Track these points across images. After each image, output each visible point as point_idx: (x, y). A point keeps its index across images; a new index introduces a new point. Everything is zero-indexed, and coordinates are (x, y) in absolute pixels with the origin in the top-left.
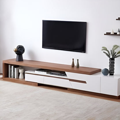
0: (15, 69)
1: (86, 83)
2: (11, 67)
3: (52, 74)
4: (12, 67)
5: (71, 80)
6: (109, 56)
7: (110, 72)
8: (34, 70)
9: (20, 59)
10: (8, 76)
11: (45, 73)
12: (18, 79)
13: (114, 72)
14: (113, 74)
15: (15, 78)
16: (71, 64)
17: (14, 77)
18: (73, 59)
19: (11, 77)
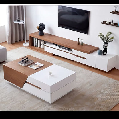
0: (38, 40)
1: (86, 59)
2: (35, 39)
4: (36, 39)
5: (75, 55)
6: (104, 41)
7: (103, 53)
10: (33, 45)
11: (58, 47)
12: (40, 49)
14: (106, 54)
15: (38, 47)
18: (79, 39)
19: (35, 46)
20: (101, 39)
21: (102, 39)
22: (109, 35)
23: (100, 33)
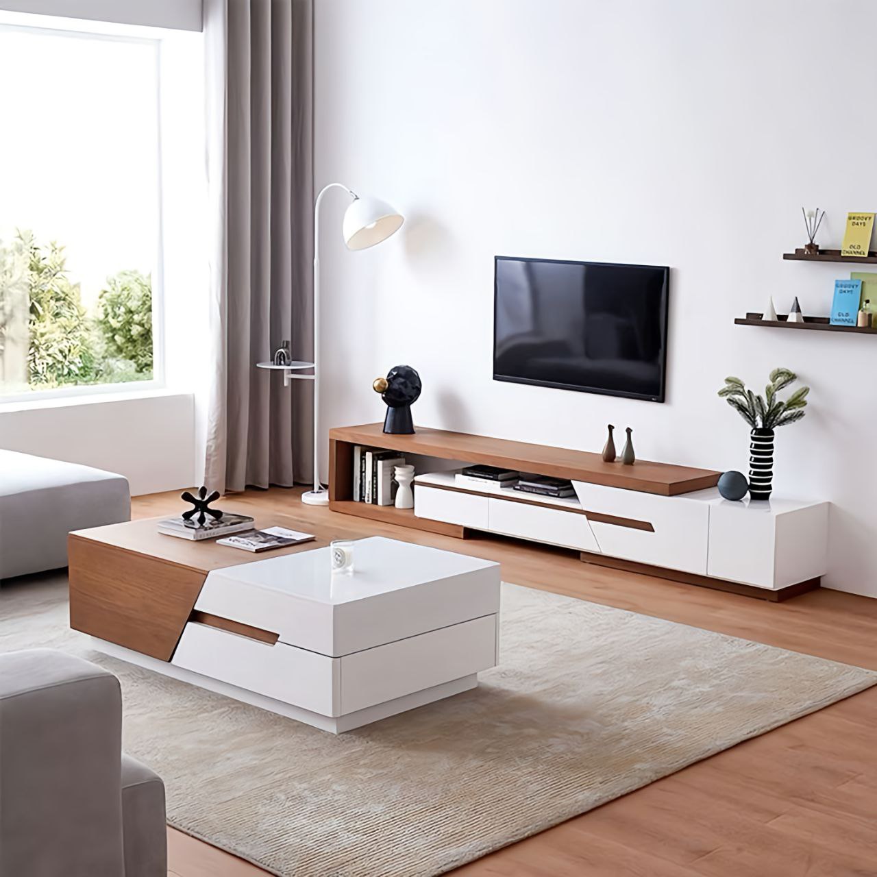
0: (380, 463)
1: (653, 531)
2: (363, 459)
3: (522, 489)
4: (369, 456)
5: (592, 516)
6: (752, 420)
7: (752, 487)
8: (452, 473)
9: (401, 423)
10: (349, 497)
11: (493, 486)
12: (387, 511)
13: (769, 487)
14: (765, 497)
15: (380, 502)
16: (600, 448)
17: (375, 501)
18: (611, 428)
19: (362, 499)
20: (733, 410)
21: (741, 408)
22: (781, 386)
23: (728, 380)
